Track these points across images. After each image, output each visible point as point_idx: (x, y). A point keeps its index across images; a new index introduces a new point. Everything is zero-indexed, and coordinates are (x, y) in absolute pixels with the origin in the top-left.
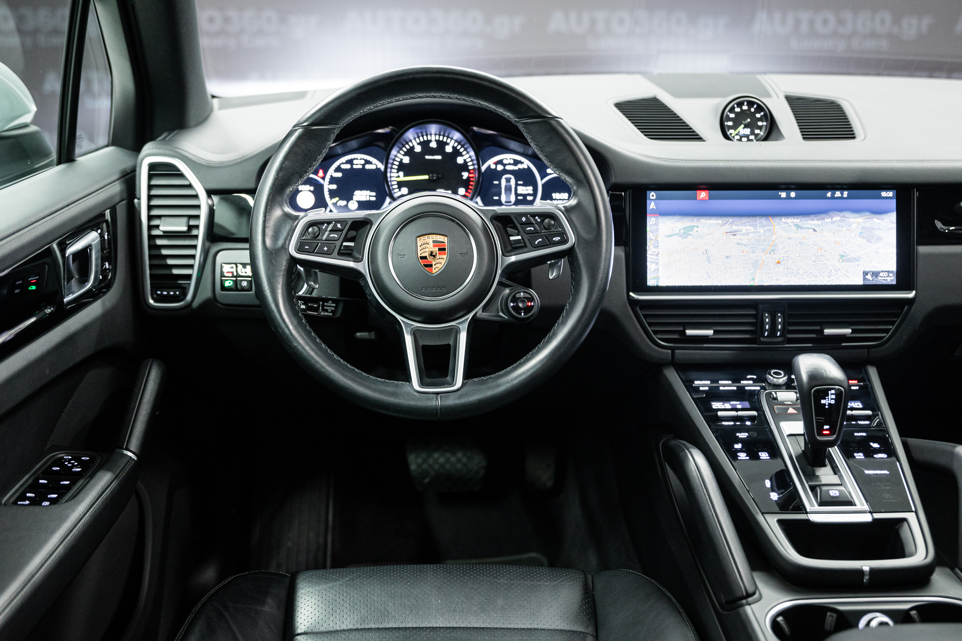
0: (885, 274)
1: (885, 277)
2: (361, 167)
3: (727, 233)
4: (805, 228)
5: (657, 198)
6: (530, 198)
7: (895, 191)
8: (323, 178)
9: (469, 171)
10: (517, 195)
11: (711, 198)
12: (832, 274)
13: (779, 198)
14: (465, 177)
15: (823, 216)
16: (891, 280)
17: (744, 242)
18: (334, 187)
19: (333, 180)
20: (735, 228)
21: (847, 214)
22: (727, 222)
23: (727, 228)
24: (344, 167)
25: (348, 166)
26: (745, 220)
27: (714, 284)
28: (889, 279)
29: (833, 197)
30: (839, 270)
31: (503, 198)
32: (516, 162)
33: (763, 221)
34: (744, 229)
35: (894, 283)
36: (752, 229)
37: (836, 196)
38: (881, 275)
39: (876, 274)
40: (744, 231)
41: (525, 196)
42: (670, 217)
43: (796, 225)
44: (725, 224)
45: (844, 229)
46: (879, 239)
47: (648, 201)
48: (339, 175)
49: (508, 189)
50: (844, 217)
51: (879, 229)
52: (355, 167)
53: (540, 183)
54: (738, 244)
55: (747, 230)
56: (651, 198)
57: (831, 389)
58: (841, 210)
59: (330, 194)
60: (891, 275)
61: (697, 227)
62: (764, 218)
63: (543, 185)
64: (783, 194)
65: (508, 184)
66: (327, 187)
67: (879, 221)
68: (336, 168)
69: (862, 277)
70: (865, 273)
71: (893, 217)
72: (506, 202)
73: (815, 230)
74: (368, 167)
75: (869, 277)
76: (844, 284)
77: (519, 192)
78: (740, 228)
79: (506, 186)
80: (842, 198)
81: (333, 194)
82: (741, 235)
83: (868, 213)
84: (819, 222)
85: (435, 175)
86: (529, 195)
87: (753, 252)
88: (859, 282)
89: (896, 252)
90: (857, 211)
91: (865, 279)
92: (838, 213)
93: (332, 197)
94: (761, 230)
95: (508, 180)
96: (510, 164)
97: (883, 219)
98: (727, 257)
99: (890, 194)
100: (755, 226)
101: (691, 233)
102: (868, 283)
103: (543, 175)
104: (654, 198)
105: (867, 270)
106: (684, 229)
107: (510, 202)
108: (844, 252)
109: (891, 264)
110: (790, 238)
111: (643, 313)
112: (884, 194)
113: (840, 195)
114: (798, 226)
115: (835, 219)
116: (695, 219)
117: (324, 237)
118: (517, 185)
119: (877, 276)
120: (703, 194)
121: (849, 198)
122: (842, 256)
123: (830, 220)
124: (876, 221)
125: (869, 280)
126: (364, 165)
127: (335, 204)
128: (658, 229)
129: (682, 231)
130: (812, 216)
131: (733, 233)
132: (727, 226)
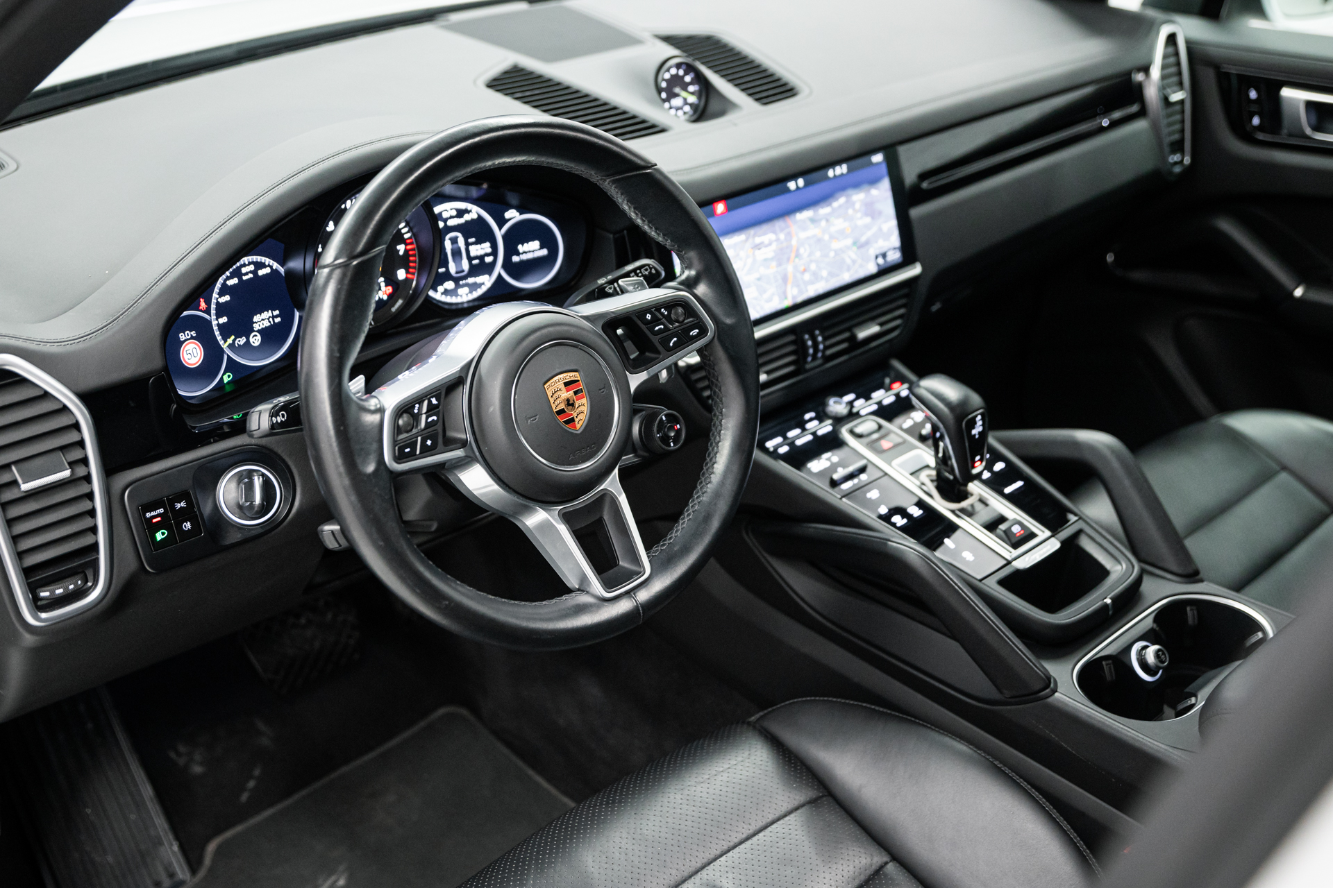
0: (892, 252)
1: (892, 255)
2: (251, 276)
3: (751, 249)
4: (819, 220)
6: (489, 259)
7: (883, 153)
8: (208, 311)
9: (404, 241)
10: (470, 259)
11: (728, 209)
12: (850, 268)
13: (789, 190)
14: (401, 253)
15: (830, 200)
16: (898, 257)
17: (769, 255)
18: (224, 320)
19: (220, 310)
21: (850, 192)
22: (749, 235)
24: (230, 282)
25: (235, 281)
26: (765, 227)
28: (895, 256)
29: (834, 176)
30: (856, 261)
31: (452, 268)
32: (461, 213)
33: (779, 224)
34: (766, 239)
35: (900, 259)
36: (773, 237)
37: (836, 172)
38: (889, 254)
39: (884, 255)
41: (481, 258)
43: (809, 219)
44: (748, 238)
45: (850, 210)
46: (880, 213)
48: (227, 298)
49: (457, 253)
50: (848, 196)
51: (878, 201)
52: (245, 278)
53: (499, 234)
54: (764, 259)
55: (769, 239)
57: (976, 416)
58: (843, 189)
59: (221, 333)
60: (897, 250)
62: (781, 219)
63: (505, 237)
64: (793, 185)
65: (455, 246)
66: (216, 322)
67: (876, 192)
68: (220, 289)
69: (875, 262)
70: (876, 258)
71: (886, 184)
72: (457, 273)
73: (827, 220)
74: (261, 272)
75: (880, 260)
76: (861, 276)
77: (473, 254)
78: (762, 238)
79: (452, 250)
80: (842, 174)
81: (225, 331)
82: (766, 246)
83: (866, 186)
84: (829, 209)
86: (487, 255)
87: (780, 265)
88: (872, 269)
89: (895, 224)
90: (858, 186)
91: (877, 264)
92: (841, 194)
93: (225, 336)
94: (782, 235)
95: (454, 241)
96: (451, 217)
97: (880, 188)
99: (880, 157)
100: (774, 232)
102: (880, 268)
103: (501, 222)
105: (877, 253)
107: (463, 271)
108: (856, 238)
109: (894, 240)
110: (808, 238)
112: (875, 159)
113: (840, 171)
114: (813, 220)
115: (841, 201)
117: (423, 425)
118: (467, 245)
119: (886, 257)
120: (719, 207)
121: (847, 171)
122: (854, 244)
123: (837, 203)
124: (874, 192)
125: (881, 264)
126: (254, 272)
127: (231, 346)
130: (822, 203)
131: (758, 247)
132: (750, 240)
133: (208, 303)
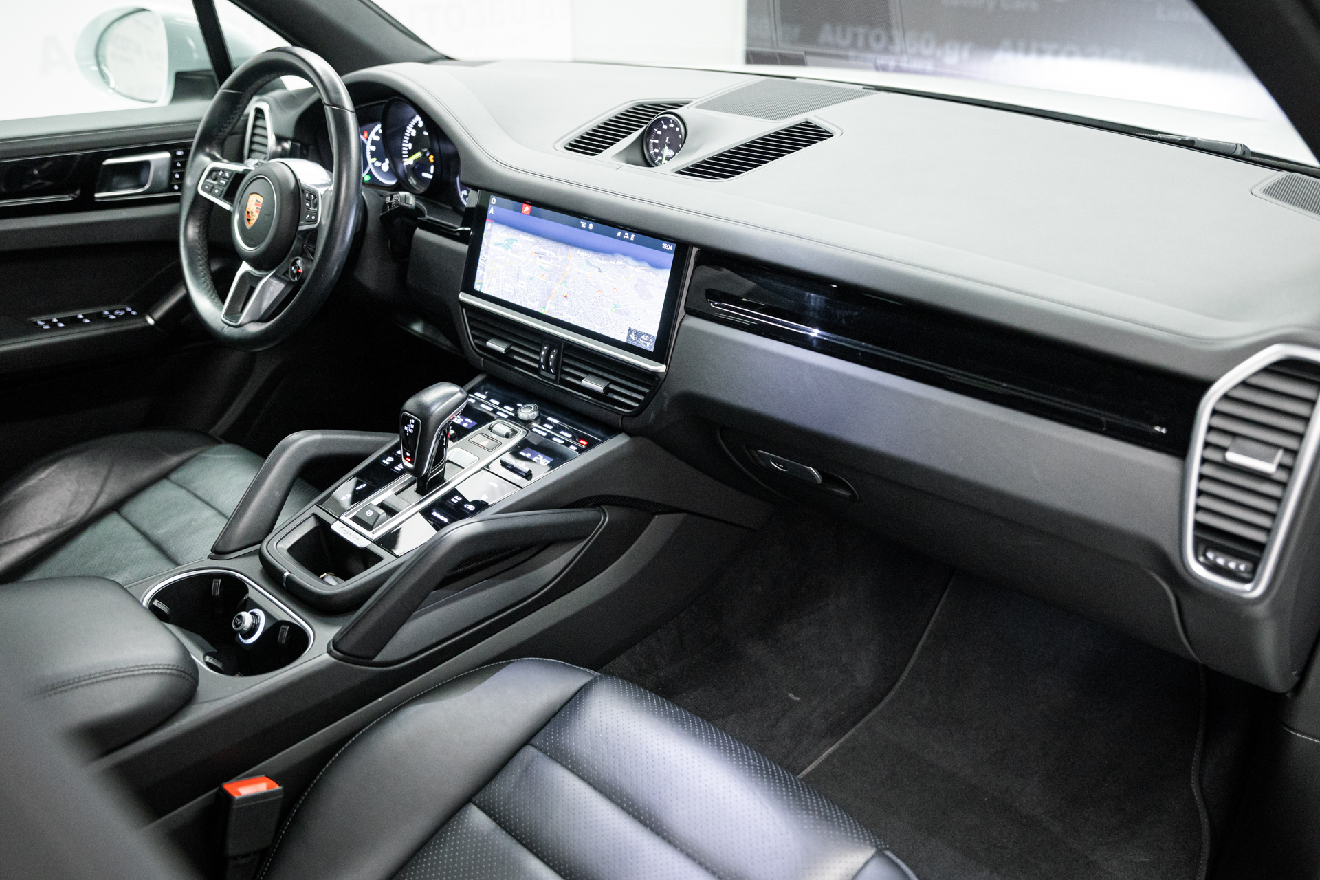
0: (646, 338)
1: (645, 340)
3: (536, 253)
4: (593, 266)
5: (497, 205)
7: (675, 245)
8: (368, 139)
11: (532, 214)
12: (603, 323)
13: (579, 227)
15: (610, 256)
16: (650, 346)
17: (546, 267)
18: (374, 148)
19: (373, 143)
20: (542, 250)
22: (538, 242)
23: (536, 248)
26: (551, 244)
27: (517, 303)
28: (648, 344)
29: (621, 238)
30: (610, 320)
33: (562, 248)
34: (548, 252)
35: (652, 350)
36: (554, 255)
37: (625, 237)
38: (643, 337)
39: (639, 335)
40: (548, 254)
42: (501, 226)
43: (586, 260)
44: (536, 244)
45: (623, 277)
47: (490, 206)
50: (626, 262)
51: (652, 285)
54: (541, 267)
55: (550, 255)
56: (492, 203)
58: (625, 255)
59: (371, 154)
60: (651, 340)
61: (517, 241)
62: (565, 245)
64: (584, 224)
66: (370, 147)
67: (654, 276)
68: (377, 132)
69: (627, 335)
70: (630, 331)
71: (665, 275)
73: (600, 271)
75: (632, 336)
76: (611, 337)
78: (546, 251)
80: (628, 240)
81: (373, 154)
82: (546, 259)
83: (646, 264)
84: (606, 262)
85: (425, 150)
87: (550, 280)
88: (623, 338)
89: (660, 315)
90: (638, 259)
91: (629, 337)
92: (622, 257)
93: (372, 157)
94: (560, 258)
97: (658, 274)
98: (531, 278)
99: (670, 247)
101: (511, 245)
102: (630, 342)
104: (494, 203)
105: (633, 327)
106: (507, 240)
108: (618, 302)
109: (651, 326)
110: (579, 273)
111: (469, 315)
112: (665, 246)
113: (628, 237)
114: (589, 263)
115: (618, 263)
116: (517, 232)
119: (639, 337)
120: (527, 209)
121: (635, 242)
122: (615, 305)
123: (614, 263)
124: (652, 275)
125: (632, 340)
127: (373, 164)
128: (490, 235)
129: (506, 242)
130: (601, 254)
131: (540, 255)
132: (537, 246)
133: (369, 135)
